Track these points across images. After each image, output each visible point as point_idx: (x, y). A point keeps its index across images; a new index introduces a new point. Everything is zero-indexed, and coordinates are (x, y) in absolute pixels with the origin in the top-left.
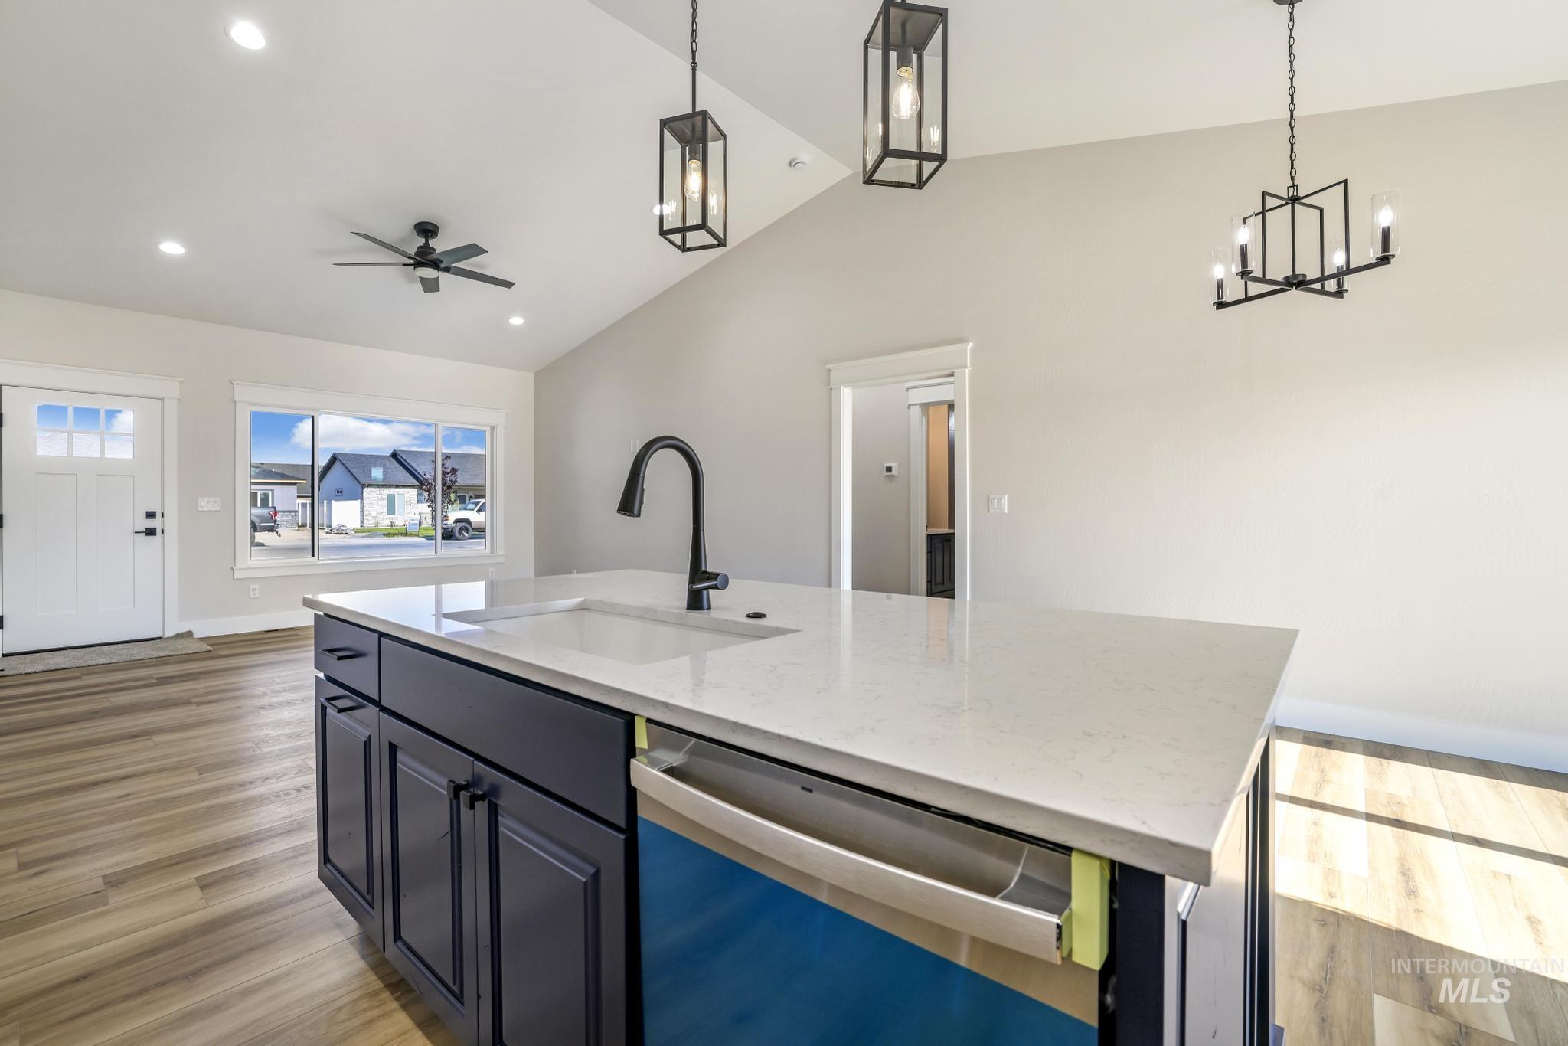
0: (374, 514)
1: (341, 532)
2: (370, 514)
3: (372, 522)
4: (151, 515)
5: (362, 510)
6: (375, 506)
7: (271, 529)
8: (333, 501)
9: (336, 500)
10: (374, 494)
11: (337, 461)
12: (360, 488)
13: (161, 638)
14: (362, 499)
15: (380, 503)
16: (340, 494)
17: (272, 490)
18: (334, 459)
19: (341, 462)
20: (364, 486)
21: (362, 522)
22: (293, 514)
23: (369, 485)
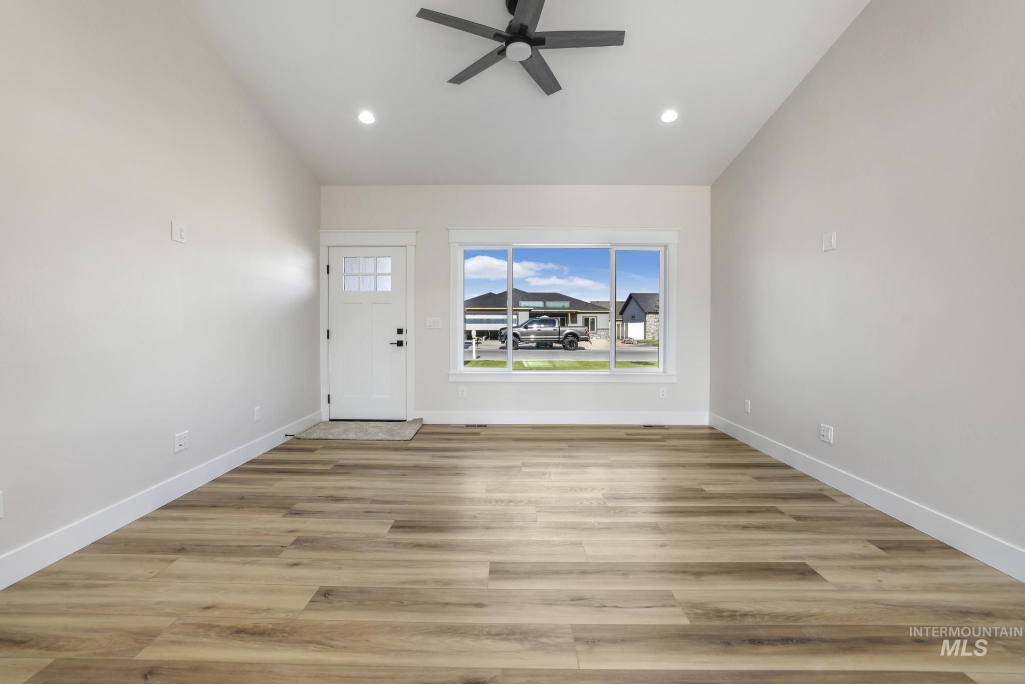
0: (652, 331)
1: (630, 342)
2: (649, 331)
3: (651, 336)
4: (400, 331)
5: (645, 329)
6: (653, 326)
7: (586, 340)
8: (629, 323)
9: (630, 322)
10: (652, 319)
11: (632, 299)
12: (644, 314)
13: (405, 421)
14: (645, 322)
15: (655, 324)
16: (634, 319)
17: (596, 317)
18: (631, 297)
19: (635, 300)
20: (646, 313)
21: (645, 336)
22: (607, 331)
23: (650, 313)
